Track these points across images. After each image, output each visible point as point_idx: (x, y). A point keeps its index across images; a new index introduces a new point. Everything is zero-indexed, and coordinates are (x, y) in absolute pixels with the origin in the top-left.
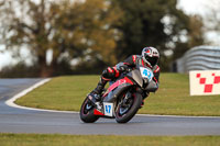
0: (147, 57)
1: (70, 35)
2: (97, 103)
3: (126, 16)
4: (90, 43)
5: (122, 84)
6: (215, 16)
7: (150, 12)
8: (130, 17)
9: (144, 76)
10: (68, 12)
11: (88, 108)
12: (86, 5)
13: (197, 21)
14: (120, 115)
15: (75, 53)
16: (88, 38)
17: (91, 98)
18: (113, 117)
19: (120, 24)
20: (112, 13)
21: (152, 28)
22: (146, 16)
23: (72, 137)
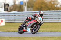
0: (40, 14)
11: (20, 29)
14: (33, 31)
17: (22, 26)
18: (30, 32)
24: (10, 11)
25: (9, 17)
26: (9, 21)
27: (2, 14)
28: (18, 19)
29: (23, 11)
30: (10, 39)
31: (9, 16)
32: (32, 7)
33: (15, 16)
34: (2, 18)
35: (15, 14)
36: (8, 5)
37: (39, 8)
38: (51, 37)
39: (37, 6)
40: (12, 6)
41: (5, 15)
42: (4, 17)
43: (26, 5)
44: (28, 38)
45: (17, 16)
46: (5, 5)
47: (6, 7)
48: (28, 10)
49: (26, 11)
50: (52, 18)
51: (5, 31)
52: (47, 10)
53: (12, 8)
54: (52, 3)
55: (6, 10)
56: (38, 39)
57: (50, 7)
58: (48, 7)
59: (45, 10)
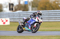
26: (14, 20)
27: (7, 13)
29: (28, 11)
30: (15, 38)
31: (14, 15)
32: (37, 7)
33: (20, 16)
34: (7, 17)
35: (20, 14)
36: (13, 5)
37: (44, 7)
38: (55, 36)
39: (42, 6)
41: (10, 15)
42: (9, 17)
43: (30, 5)
44: (32, 37)
45: (22, 15)
46: (10, 5)
47: (11, 7)
48: (32, 10)
49: (30, 11)
50: (56, 18)
51: (10, 30)
52: (51, 10)
53: (17, 8)
54: (57, 3)
55: (11, 9)
56: (42, 38)
57: (54, 7)
58: (52, 7)
59: (49, 10)
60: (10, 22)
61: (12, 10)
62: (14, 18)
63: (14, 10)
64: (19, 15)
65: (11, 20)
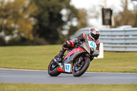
0: (92, 34)
1: (5, 21)
2: (60, 64)
3: (39, 9)
4: (17, 26)
5: (77, 51)
6: (95, 9)
7: (54, 7)
8: (42, 10)
9: (91, 46)
10: (4, 7)
11: (53, 67)
12: (15, 3)
13: (83, 13)
15: (8, 32)
16: (16, 23)
17: (55, 60)
19: (35, 15)
20: (30, 8)
21: (55, 17)
22: (51, 10)
23: (7, 84)
24: (115, 27)
25: (112, 39)
26: (113, 47)
28: (133, 44)
30: (114, 90)
31: (114, 36)
35: (127, 33)
40: (121, 13)
41: (104, 36)
45: (130, 37)
46: (105, 11)
47: (107, 17)
51: (104, 70)
55: (107, 22)
60: (104, 51)
61: (110, 23)
62: (114, 42)
63: (113, 23)
64: (126, 36)
65: (107, 47)
